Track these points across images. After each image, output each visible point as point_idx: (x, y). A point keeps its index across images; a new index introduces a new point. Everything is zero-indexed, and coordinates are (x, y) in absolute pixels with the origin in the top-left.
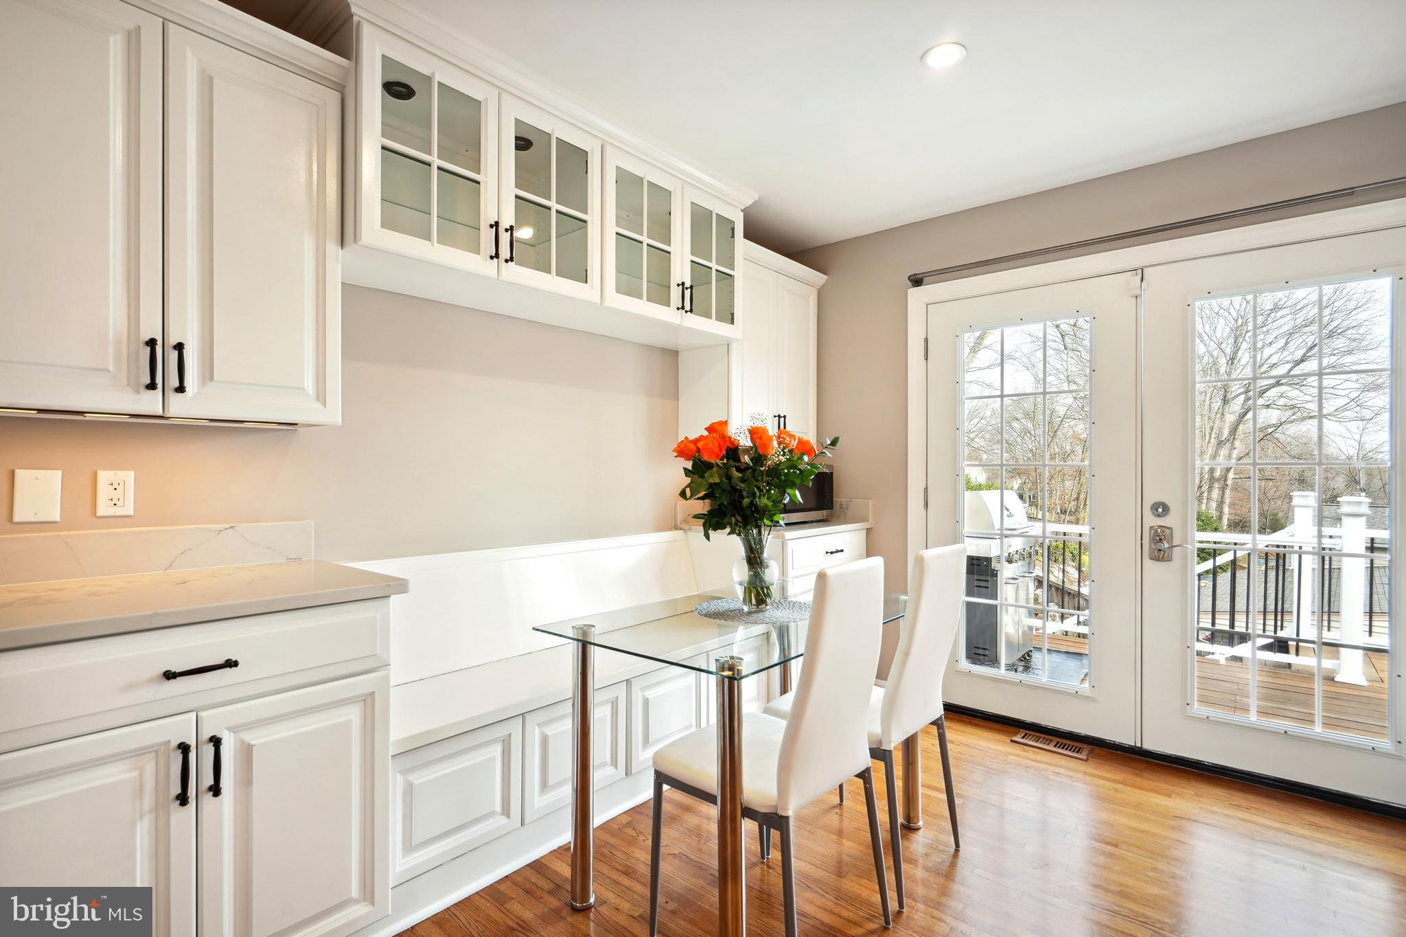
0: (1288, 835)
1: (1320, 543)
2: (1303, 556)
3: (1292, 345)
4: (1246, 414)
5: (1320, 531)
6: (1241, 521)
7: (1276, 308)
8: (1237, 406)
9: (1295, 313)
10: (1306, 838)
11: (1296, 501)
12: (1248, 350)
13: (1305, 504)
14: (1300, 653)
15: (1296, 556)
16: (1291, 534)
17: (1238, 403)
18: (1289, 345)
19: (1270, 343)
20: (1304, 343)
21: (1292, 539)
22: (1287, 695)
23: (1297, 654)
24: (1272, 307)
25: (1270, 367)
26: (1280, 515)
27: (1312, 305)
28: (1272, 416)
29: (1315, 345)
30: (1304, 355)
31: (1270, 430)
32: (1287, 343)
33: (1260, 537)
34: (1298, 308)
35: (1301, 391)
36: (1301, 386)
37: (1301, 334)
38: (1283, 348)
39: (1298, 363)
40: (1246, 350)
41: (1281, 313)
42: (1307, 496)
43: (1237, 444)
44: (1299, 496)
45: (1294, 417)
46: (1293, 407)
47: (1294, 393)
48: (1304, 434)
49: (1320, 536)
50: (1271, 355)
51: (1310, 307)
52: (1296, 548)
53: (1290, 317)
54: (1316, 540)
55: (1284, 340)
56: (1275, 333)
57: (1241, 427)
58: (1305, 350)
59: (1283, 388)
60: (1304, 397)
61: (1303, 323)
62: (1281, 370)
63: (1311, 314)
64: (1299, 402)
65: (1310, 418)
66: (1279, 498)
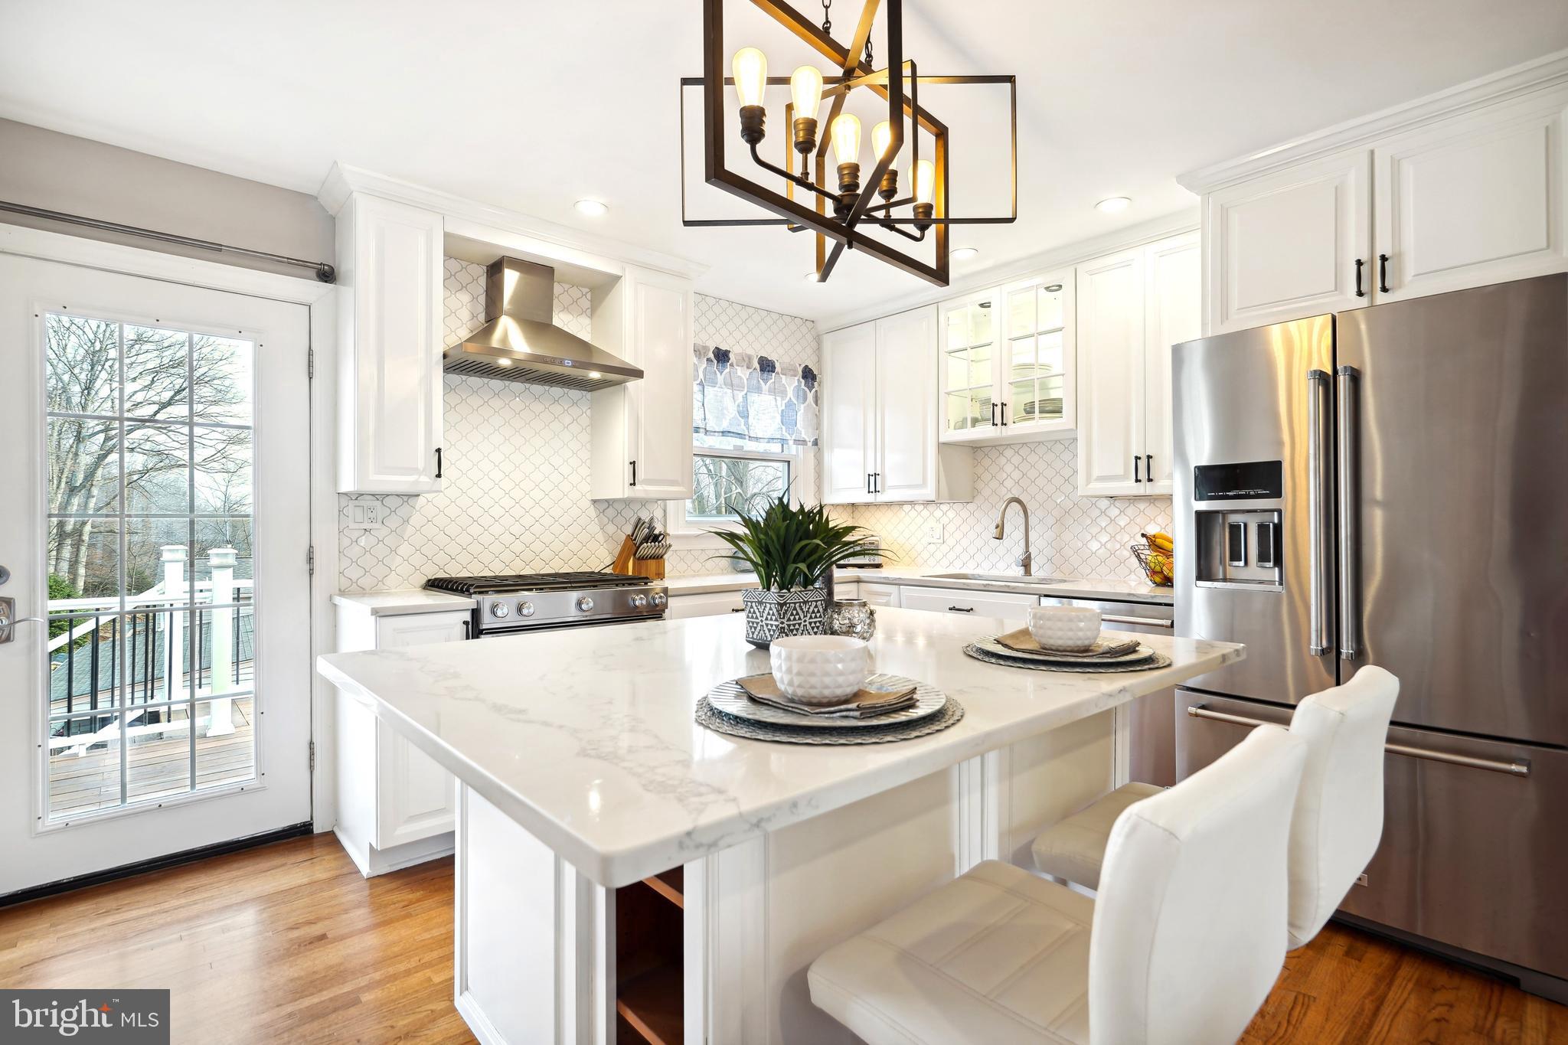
0: (165, 914)
1: (192, 598)
2: (174, 613)
3: (158, 386)
4: (105, 456)
5: (192, 586)
6: (101, 583)
7: (139, 340)
8: (95, 444)
9: (162, 349)
10: (183, 907)
11: (166, 556)
12: (109, 382)
13: (174, 559)
14: (172, 718)
15: (167, 614)
16: (162, 592)
17: (97, 442)
18: (155, 384)
19: (135, 379)
20: (172, 385)
21: (162, 597)
22: (159, 767)
23: (169, 721)
24: (135, 338)
25: (134, 405)
26: (147, 572)
27: (180, 346)
28: (136, 461)
29: (184, 389)
30: (172, 398)
31: (135, 477)
32: (153, 381)
33: (127, 599)
34: (166, 345)
35: (169, 437)
36: (169, 431)
37: (169, 375)
38: (148, 387)
39: (164, 406)
40: (106, 380)
41: (145, 347)
42: (177, 550)
43: (95, 491)
44: (170, 550)
45: (162, 464)
46: (159, 453)
47: (161, 438)
48: (173, 484)
49: (192, 591)
50: (136, 392)
51: (177, 347)
52: (167, 606)
53: (156, 353)
54: (188, 596)
55: (150, 378)
56: (140, 369)
57: (100, 472)
58: (172, 393)
59: (150, 432)
60: (172, 442)
61: (171, 363)
62: (146, 411)
63: (179, 355)
64: (167, 448)
65: (178, 467)
66: (145, 554)
